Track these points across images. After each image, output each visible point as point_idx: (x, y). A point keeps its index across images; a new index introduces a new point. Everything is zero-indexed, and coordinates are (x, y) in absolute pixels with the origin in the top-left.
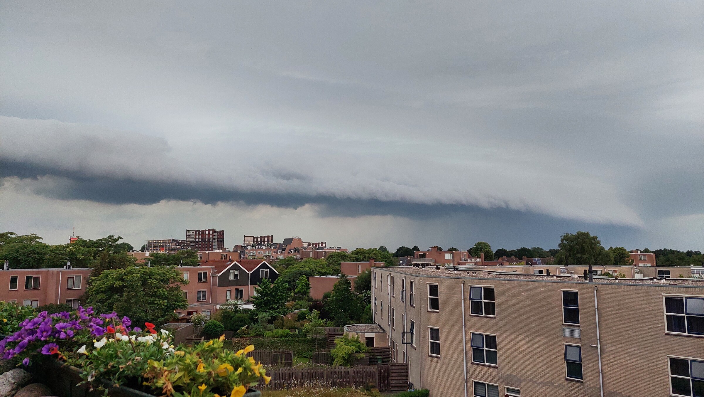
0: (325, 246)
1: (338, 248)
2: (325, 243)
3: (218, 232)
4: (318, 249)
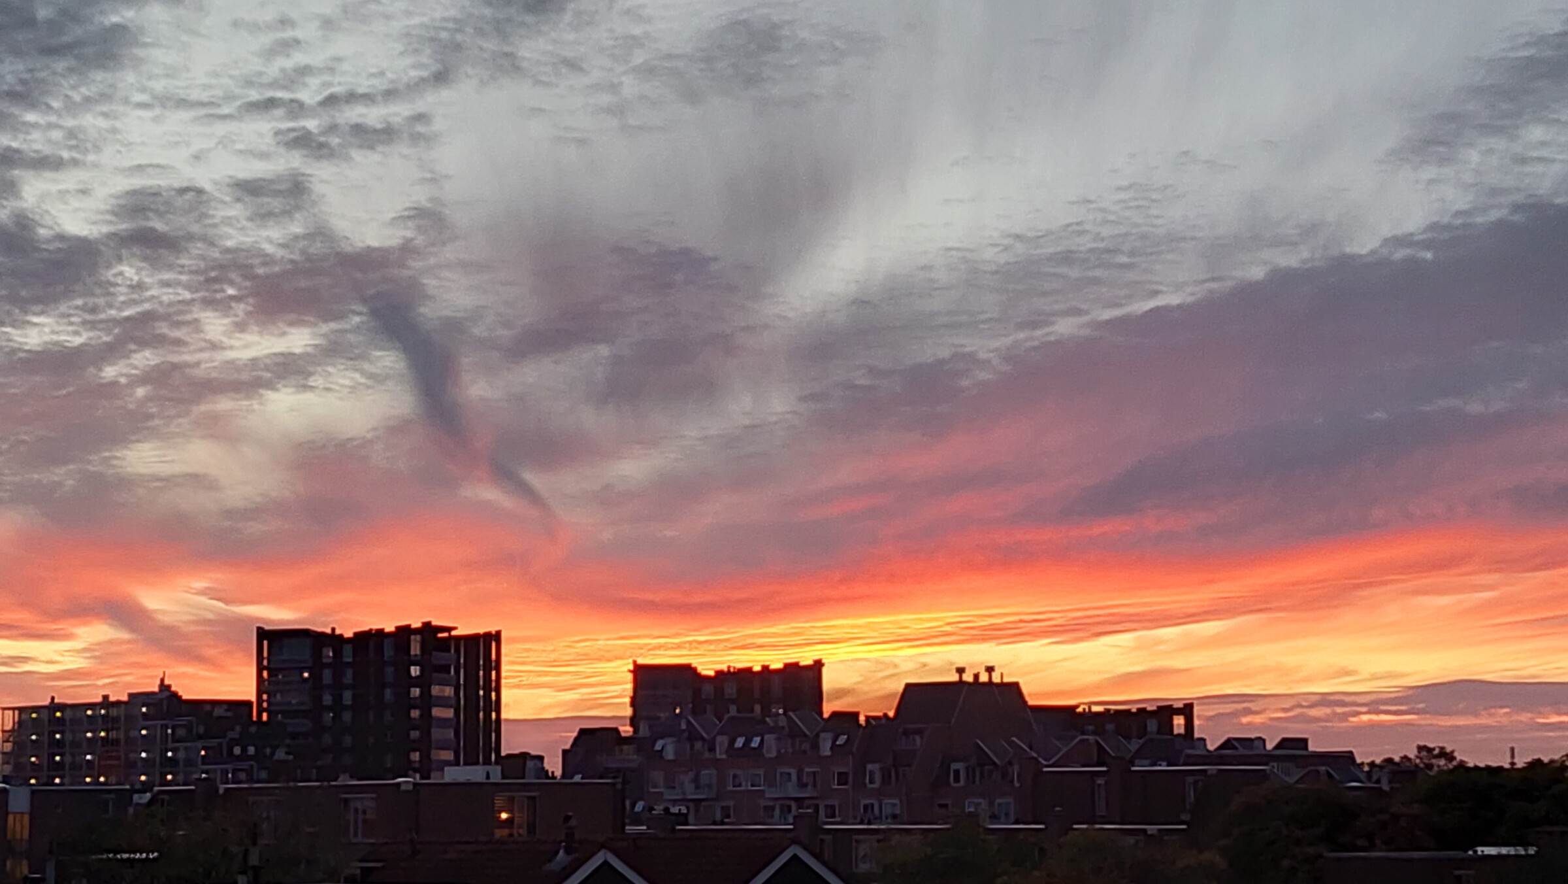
0: (1189, 726)
3: (458, 638)
4: (1139, 754)
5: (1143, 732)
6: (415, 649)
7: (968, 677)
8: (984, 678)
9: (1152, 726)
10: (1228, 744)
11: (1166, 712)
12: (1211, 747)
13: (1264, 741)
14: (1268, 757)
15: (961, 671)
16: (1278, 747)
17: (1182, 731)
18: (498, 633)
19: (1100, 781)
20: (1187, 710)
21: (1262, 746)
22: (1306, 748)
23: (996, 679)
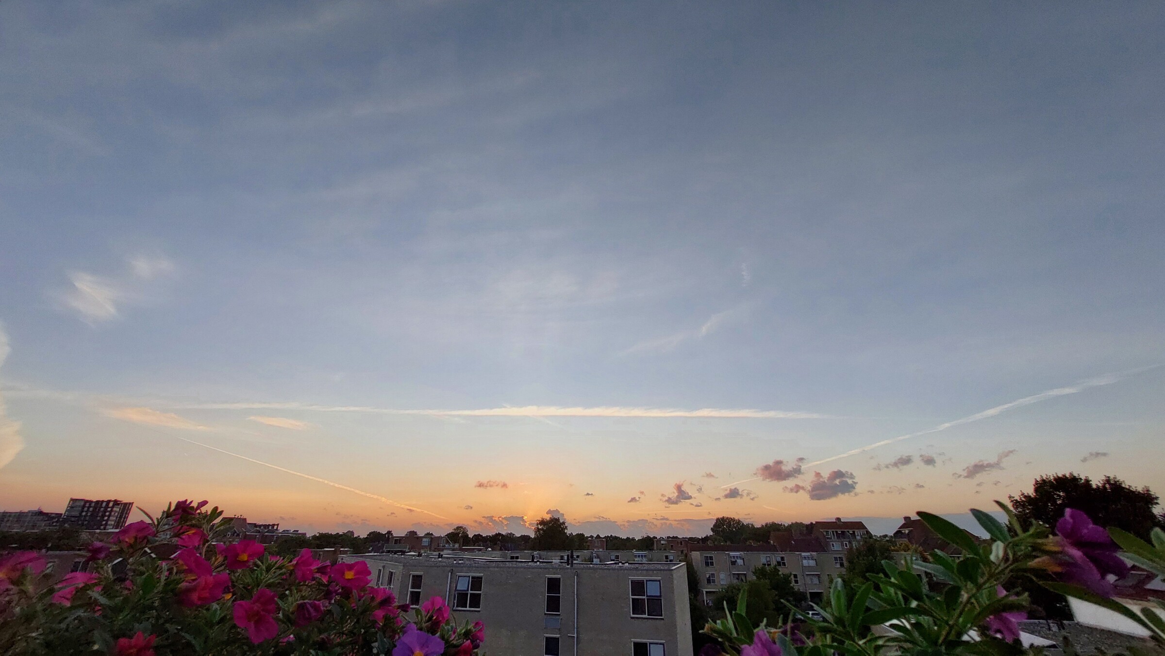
3: (122, 503)
4: (267, 532)
5: (268, 528)
6: (111, 504)
7: (236, 517)
8: (239, 517)
9: (270, 528)
10: (284, 531)
11: (273, 525)
12: (280, 531)
14: (291, 533)
15: (235, 515)
16: (293, 531)
17: (276, 528)
18: (133, 503)
19: (258, 536)
20: (278, 525)
21: (290, 531)
23: (242, 517)
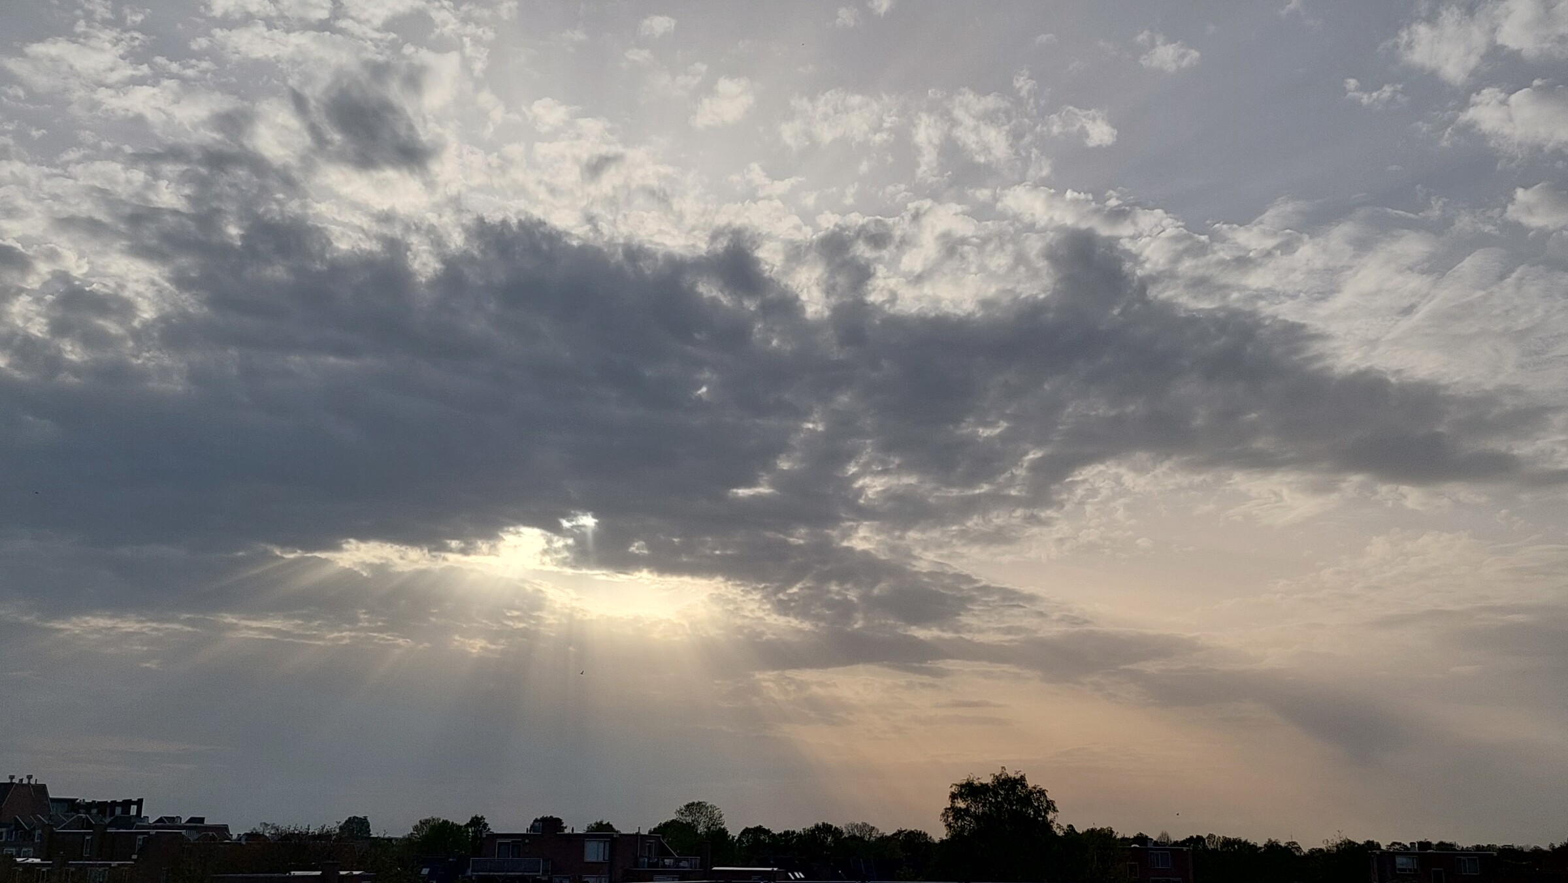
0: (139, 811)
1: (192, 820)
2: (139, 803)
4: (110, 825)
5: (113, 813)
7: (16, 781)
8: (25, 781)
9: (118, 811)
10: (160, 820)
11: (127, 804)
12: (151, 821)
13: (181, 819)
14: (182, 827)
15: (12, 777)
16: (188, 821)
17: (135, 814)
19: (86, 839)
21: (179, 820)
22: (203, 822)
23: (33, 782)
